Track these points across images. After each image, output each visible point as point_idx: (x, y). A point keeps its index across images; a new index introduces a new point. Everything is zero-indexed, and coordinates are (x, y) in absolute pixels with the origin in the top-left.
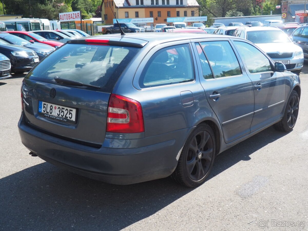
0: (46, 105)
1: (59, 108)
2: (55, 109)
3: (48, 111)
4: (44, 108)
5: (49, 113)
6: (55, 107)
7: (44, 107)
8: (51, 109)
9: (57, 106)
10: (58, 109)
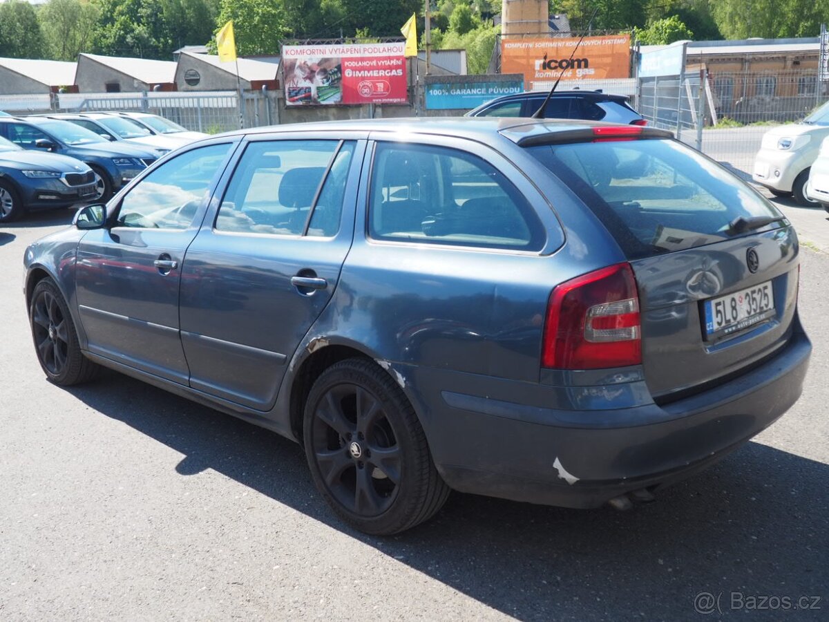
0: (722, 303)
1: (747, 295)
2: (741, 302)
3: (729, 317)
4: (719, 315)
5: (732, 321)
6: (740, 297)
7: (718, 312)
8: (734, 308)
9: (743, 293)
10: (746, 298)
